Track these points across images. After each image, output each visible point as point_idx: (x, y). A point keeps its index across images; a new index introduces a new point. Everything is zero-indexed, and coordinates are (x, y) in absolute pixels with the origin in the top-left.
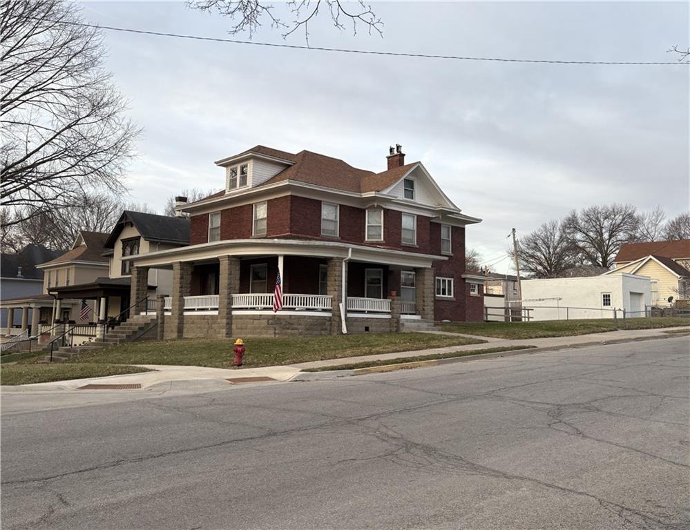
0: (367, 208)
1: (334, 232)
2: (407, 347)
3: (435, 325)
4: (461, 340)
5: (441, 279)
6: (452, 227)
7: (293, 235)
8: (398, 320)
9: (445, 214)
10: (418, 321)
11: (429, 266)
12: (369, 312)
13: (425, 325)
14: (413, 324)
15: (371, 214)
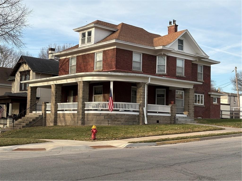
0: (158, 55)
1: (139, 68)
2: (182, 131)
3: (195, 120)
4: (211, 128)
5: (197, 94)
6: (204, 66)
7: (117, 70)
8: (175, 117)
9: (200, 59)
10: (185, 118)
11: (191, 87)
12: (159, 113)
13: (190, 120)
14: (183, 119)
15: (160, 58)
